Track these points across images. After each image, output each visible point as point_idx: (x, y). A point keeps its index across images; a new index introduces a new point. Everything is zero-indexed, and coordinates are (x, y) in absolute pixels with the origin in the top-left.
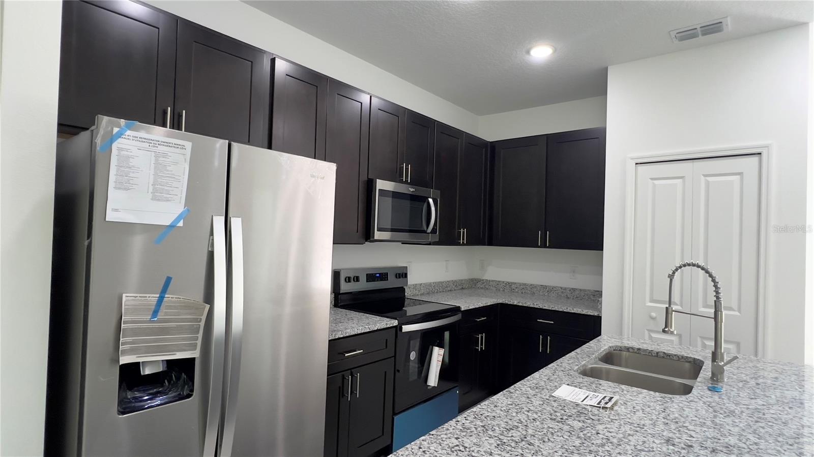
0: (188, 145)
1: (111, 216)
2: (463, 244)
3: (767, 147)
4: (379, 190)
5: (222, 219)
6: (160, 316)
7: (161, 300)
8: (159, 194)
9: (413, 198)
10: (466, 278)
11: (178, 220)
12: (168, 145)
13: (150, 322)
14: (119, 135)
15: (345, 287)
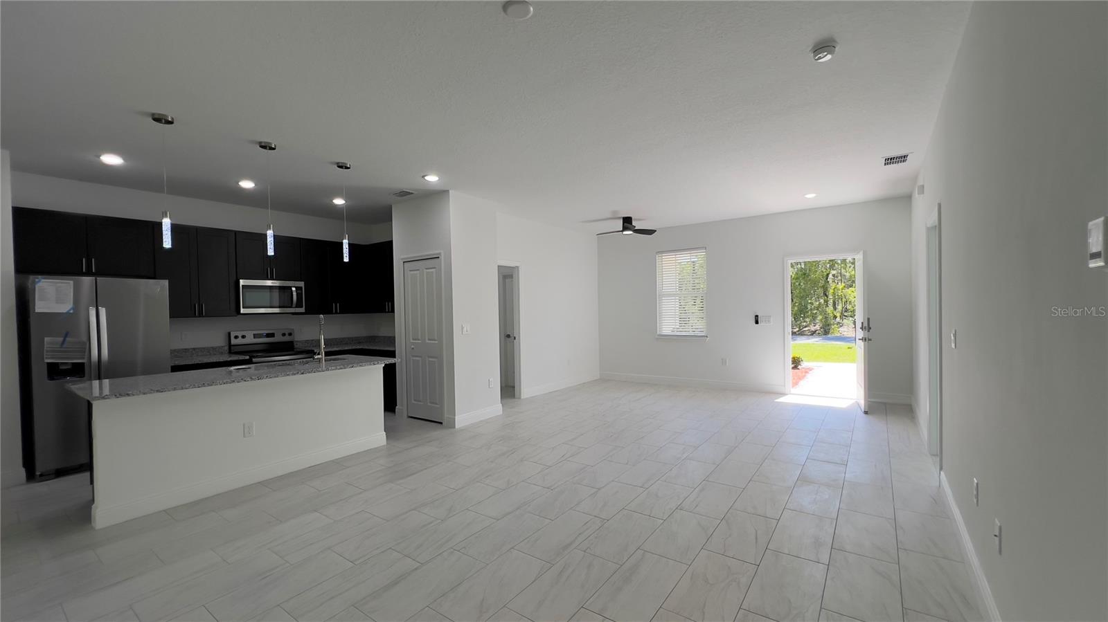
0: (72, 282)
1: (37, 310)
2: (336, 313)
3: (440, 254)
4: (243, 286)
5: (95, 309)
6: (64, 346)
7: (64, 340)
8: (59, 301)
9: (281, 288)
10: (365, 335)
11: (70, 310)
12: (62, 283)
13: (61, 348)
14: (39, 281)
15: (234, 341)
